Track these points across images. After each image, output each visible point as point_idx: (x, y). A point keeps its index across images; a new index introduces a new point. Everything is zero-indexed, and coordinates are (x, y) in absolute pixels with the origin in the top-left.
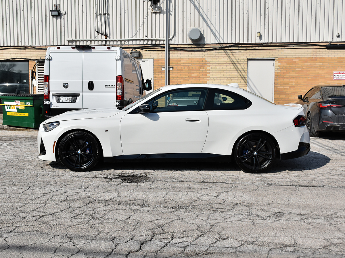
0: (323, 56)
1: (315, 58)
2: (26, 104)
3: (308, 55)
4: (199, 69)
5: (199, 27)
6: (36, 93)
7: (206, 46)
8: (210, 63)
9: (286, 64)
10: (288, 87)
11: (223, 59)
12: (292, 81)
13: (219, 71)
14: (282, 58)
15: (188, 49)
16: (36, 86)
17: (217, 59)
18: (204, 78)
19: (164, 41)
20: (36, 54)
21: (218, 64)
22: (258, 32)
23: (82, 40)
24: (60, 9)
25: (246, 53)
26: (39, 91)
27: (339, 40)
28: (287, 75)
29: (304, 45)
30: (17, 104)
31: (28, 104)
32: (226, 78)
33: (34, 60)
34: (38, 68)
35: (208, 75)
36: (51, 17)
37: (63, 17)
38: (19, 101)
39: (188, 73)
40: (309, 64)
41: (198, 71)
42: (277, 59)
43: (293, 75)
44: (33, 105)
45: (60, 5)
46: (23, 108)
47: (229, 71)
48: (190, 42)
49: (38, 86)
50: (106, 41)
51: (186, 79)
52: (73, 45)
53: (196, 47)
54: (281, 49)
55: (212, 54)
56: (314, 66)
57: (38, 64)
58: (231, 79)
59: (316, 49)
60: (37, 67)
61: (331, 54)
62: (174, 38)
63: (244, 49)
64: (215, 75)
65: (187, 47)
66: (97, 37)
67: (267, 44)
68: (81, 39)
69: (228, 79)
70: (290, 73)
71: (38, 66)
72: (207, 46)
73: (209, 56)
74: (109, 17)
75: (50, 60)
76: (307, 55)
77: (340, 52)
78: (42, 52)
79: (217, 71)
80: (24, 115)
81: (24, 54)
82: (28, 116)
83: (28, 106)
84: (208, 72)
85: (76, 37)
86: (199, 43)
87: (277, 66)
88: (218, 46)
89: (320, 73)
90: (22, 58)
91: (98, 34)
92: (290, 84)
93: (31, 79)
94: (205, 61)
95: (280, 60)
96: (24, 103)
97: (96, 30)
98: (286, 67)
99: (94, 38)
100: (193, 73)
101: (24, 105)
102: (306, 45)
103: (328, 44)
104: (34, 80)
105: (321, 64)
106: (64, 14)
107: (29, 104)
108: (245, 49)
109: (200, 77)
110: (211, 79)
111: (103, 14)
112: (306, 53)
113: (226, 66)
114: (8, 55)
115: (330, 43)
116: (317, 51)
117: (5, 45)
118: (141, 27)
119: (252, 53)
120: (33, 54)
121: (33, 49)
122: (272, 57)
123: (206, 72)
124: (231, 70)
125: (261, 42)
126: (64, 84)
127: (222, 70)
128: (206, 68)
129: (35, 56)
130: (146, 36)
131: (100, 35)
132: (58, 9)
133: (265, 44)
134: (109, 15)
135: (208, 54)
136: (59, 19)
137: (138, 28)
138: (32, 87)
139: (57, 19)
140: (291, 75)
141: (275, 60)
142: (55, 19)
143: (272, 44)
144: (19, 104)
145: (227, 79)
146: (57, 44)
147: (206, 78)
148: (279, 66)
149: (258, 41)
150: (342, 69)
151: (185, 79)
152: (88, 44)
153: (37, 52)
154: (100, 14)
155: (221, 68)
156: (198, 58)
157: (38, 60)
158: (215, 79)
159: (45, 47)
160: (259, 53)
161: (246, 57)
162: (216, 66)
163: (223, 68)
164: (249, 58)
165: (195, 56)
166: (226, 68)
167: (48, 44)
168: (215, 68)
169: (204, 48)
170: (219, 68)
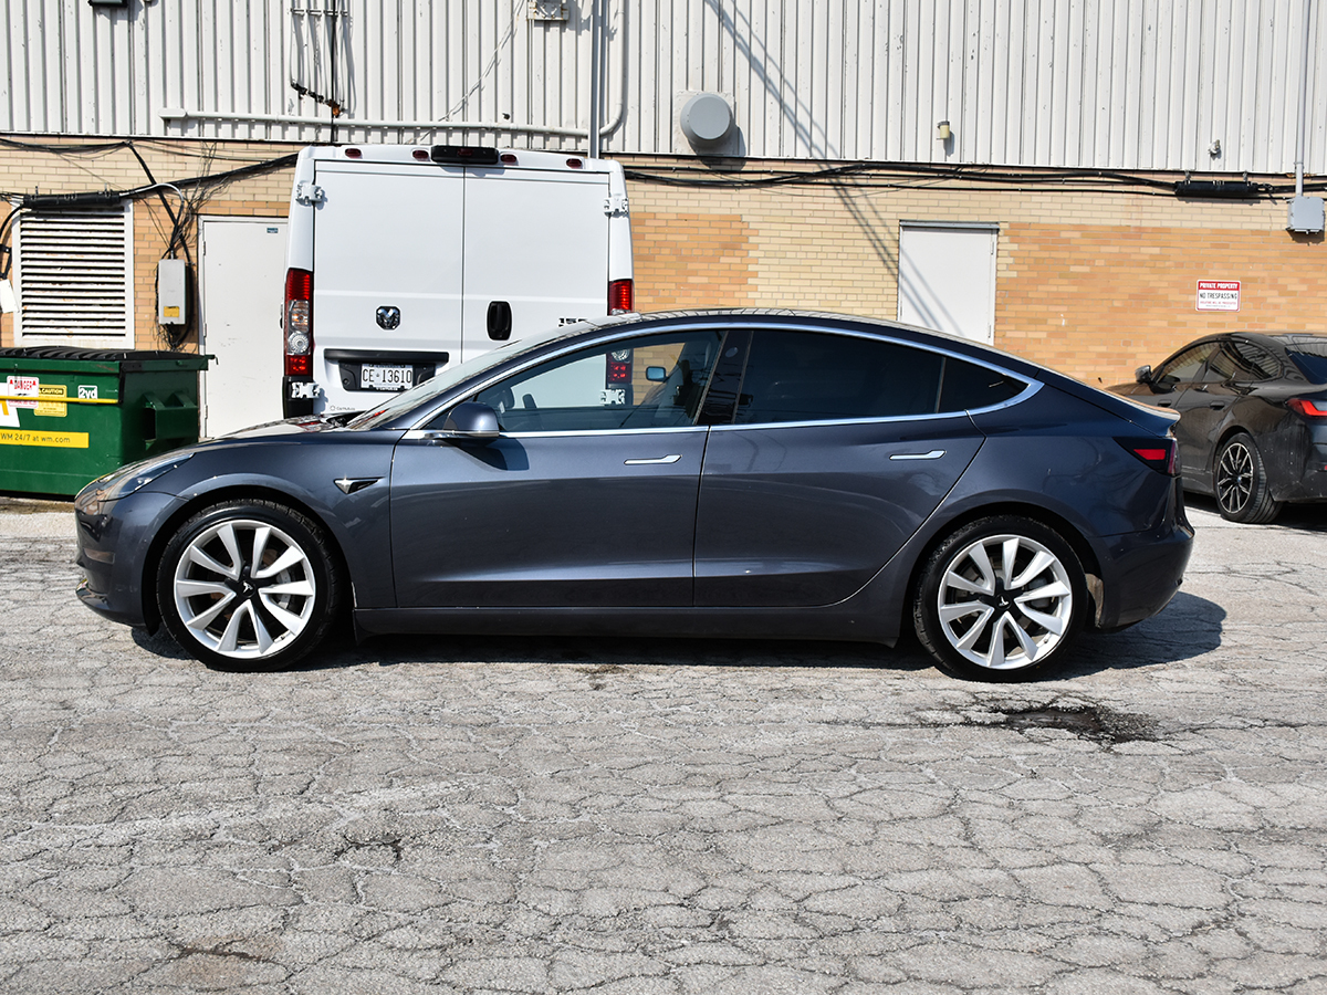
0: (1165, 224)
1: (1136, 227)
2: (73, 392)
3: (1114, 215)
4: (715, 259)
5: (720, 88)
6: (11, 340)
7: (748, 166)
8: (761, 233)
9: (1036, 247)
10: (1043, 335)
11: (809, 220)
12: (1056, 312)
13: (793, 269)
14: (1024, 224)
15: (674, 176)
16: (15, 309)
17: (787, 220)
18: (737, 295)
19: (579, 137)
20: (12, 170)
21: (789, 241)
22: (943, 123)
23: (226, 120)
25: (894, 202)
26: (24, 334)
27: (1216, 166)
28: (1041, 288)
29: (1101, 179)
30: (23, 391)
31: (89, 394)
32: (818, 296)
33: (6, 196)
34: (22, 230)
35: (750, 281)
36: (86, 9)
37: (141, 14)
38: (37, 380)
39: (673, 272)
40: (1115, 250)
41: (712, 266)
42: (1006, 226)
43: (1061, 289)
44: (121, 396)
46: (60, 410)
47: (829, 270)
48: (684, 148)
49: (24, 312)
50: (334, 128)
51: (666, 294)
52: (187, 136)
53: (707, 168)
54: (1022, 190)
55: (768, 198)
56: (1133, 257)
57: (22, 215)
59: (1141, 196)
60: (16, 228)
61: (1189, 217)
62: (621, 128)
63: (886, 186)
64: (778, 282)
65: (671, 169)
66: (295, 110)
67: (970, 170)
68: (224, 112)
70: (1051, 281)
71: (22, 222)
72: (752, 169)
73: (757, 205)
74: (350, 27)
75: (317, 202)
76: (1108, 215)
77: (1219, 211)
78: (43, 163)
79: (787, 268)
80: (61, 440)
82: (87, 446)
83: (88, 400)
84: (751, 268)
85: (200, 107)
86: (718, 153)
87: (1006, 253)
88: (790, 170)
89: (1151, 284)
91: (300, 98)
92: (1050, 321)
95: (1018, 231)
96: (65, 387)
97: (291, 80)
98: (1036, 259)
99: (283, 113)
100: (695, 273)
101: (64, 397)
102: (1106, 179)
103: (1181, 178)
105: (1156, 251)
106: (149, 4)
107: (95, 391)
108: (891, 186)
109: (722, 288)
110: (764, 296)
111: (326, 12)
112: (1105, 208)
113: (819, 249)
115: (1189, 177)
116: (1144, 203)
118: (483, 78)
119: (915, 203)
121: (2, 147)
122: (987, 218)
123: (744, 268)
124: (839, 263)
125: (948, 162)
126: (380, 311)
127: (803, 262)
128: (744, 254)
129: (10, 176)
131: (308, 100)
133: (965, 170)
134: (350, 18)
135: (753, 198)
136: (122, 24)
137: (472, 82)
139: (113, 23)
140: (1054, 289)
141: (998, 230)
142: (103, 20)
143: (989, 171)
144: (34, 392)
146: (114, 132)
148: (1011, 254)
149: (939, 157)
150: (1226, 273)
151: (662, 293)
152: (255, 138)
153: (20, 162)
154: (309, 12)
155: (800, 255)
156: (713, 211)
157: (26, 196)
158: (780, 296)
159: (55, 141)
160: (942, 203)
161: (894, 216)
162: (783, 248)
163: (810, 255)
164: (907, 221)
165: (702, 204)
166: (820, 256)
167: (72, 129)
168: (779, 255)
169: (737, 176)
170: (793, 255)
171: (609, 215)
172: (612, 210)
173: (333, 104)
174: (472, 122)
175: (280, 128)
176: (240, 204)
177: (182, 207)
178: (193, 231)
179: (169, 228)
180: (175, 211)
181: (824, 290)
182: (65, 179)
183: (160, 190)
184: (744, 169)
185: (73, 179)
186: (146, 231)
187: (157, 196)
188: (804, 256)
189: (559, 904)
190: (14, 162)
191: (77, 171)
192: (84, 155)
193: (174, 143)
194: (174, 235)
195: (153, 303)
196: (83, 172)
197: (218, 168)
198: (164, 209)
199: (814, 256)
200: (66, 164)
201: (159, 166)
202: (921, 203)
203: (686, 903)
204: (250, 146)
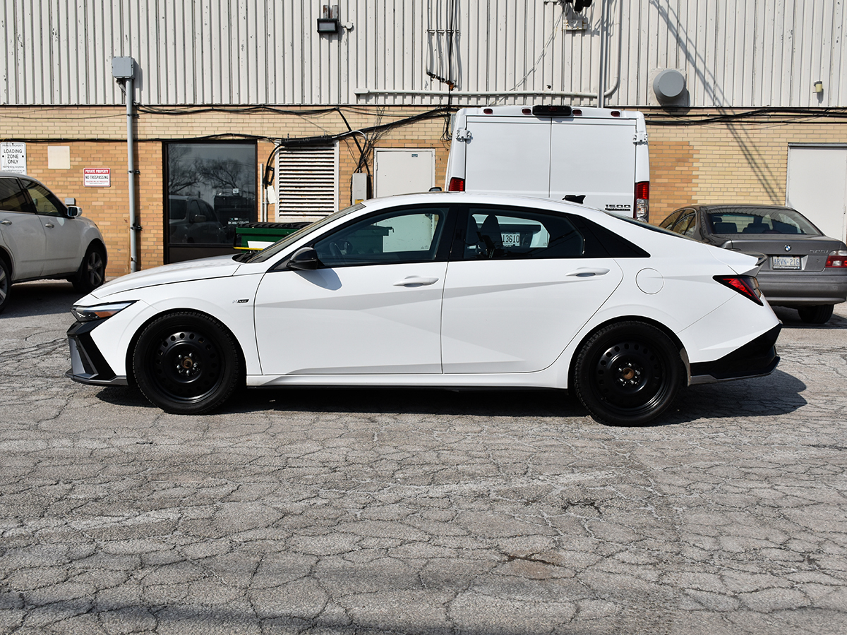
4: (672, 168)
5: (677, 65)
6: (274, 219)
7: (692, 112)
8: (701, 152)
11: (730, 144)
13: (721, 173)
15: (649, 119)
16: (275, 202)
17: (717, 144)
18: (685, 189)
19: (591, 98)
20: (275, 125)
21: (718, 156)
22: (818, 83)
23: (390, 94)
24: (338, 17)
25: (785, 131)
26: (280, 215)
32: (736, 190)
33: (272, 140)
34: (280, 158)
35: (694, 181)
36: (316, 35)
37: (344, 37)
41: (671, 172)
45: (338, 7)
47: (743, 173)
48: (655, 102)
49: (280, 203)
50: (450, 96)
52: (368, 103)
53: (668, 114)
55: (705, 131)
57: (280, 150)
58: (749, 190)
60: (277, 157)
62: (617, 91)
63: (780, 122)
64: (711, 181)
66: (428, 87)
67: (835, 111)
68: (389, 89)
69: (743, 190)
71: (280, 154)
72: (695, 114)
73: (699, 135)
74: (460, 38)
75: (467, 140)
78: (291, 121)
79: (717, 173)
81: (247, 125)
84: (694, 173)
85: (376, 87)
86: (675, 105)
88: (720, 114)
90: (241, 133)
91: (431, 80)
93: (261, 187)
94: (688, 148)
97: (427, 70)
99: (422, 89)
100: (660, 177)
104: (270, 188)
106: (349, 30)
108: (784, 122)
109: (676, 185)
110: (702, 189)
111: (447, 31)
113: (737, 161)
114: (205, 127)
117: (199, 102)
118: (536, 65)
119: (798, 132)
120: (268, 125)
121: (270, 113)
122: (845, 140)
123: (690, 173)
124: (749, 169)
125: (820, 106)
127: (727, 169)
128: (690, 164)
129: (274, 129)
130: (549, 87)
131: (436, 81)
132: (334, 16)
133: (831, 111)
134: (460, 34)
135: (696, 131)
137: (529, 68)
138: (265, 205)
139: (330, 42)
142: (325, 41)
145: (739, 190)
146: (330, 102)
147: (689, 189)
149: (814, 103)
152: (406, 103)
153: (279, 121)
154: (437, 31)
155: (725, 165)
156: (672, 140)
157: (283, 139)
158: (712, 190)
159: (298, 109)
160: (815, 132)
161: (785, 140)
162: (714, 161)
163: (731, 165)
164: (792, 143)
165: (665, 135)
166: (737, 165)
167: (307, 102)
168: (712, 165)
169: (687, 118)
170: (721, 165)
171: (636, 144)
172: (638, 140)
173: (450, 83)
174: (529, 91)
175: (420, 97)
176: (397, 141)
177: (366, 143)
178: (371, 157)
179: (358, 155)
180: (362, 146)
181: (740, 186)
182: (303, 129)
183: (354, 134)
184: (688, 114)
185: (307, 129)
186: (346, 157)
187: (352, 138)
188: (727, 165)
189: (708, 544)
190: (276, 121)
191: (309, 125)
192: (313, 116)
193: (362, 108)
194: (361, 159)
195: (349, 197)
196: (313, 125)
197: (385, 121)
198: (355, 145)
199: (734, 165)
200: (304, 121)
201: (353, 121)
202: (802, 132)
203: (782, 547)
204: (404, 108)
